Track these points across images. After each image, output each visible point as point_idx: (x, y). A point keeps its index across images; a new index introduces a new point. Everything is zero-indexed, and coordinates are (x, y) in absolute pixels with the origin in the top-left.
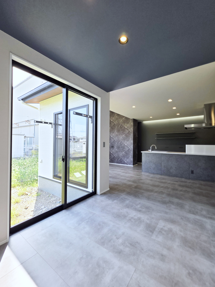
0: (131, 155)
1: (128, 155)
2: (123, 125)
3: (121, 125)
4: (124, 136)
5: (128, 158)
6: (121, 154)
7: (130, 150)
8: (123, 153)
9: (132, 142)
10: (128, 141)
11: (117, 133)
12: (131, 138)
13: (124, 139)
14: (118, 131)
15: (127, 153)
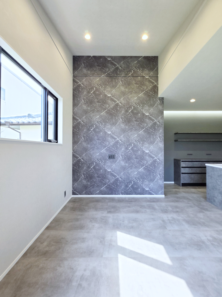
0: (160, 174)
1: (152, 174)
2: (140, 108)
3: (135, 108)
4: (141, 132)
5: (152, 180)
6: (134, 173)
7: (158, 164)
8: (141, 170)
9: (162, 145)
10: (152, 143)
11: (123, 126)
12: (160, 137)
13: (142, 140)
14: (128, 121)
15: (150, 171)
